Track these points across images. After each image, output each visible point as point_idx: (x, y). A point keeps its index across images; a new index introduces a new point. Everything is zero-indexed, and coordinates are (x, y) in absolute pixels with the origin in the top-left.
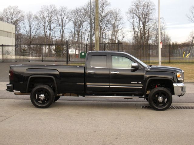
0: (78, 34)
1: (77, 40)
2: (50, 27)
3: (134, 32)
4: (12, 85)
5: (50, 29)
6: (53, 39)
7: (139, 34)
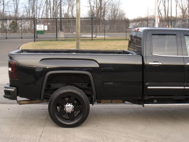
0: (33, 9)
1: (31, 16)
2: (4, 2)
3: (91, 7)
4: (15, 88)
5: (4, 4)
6: (7, 14)
7: (95, 9)
